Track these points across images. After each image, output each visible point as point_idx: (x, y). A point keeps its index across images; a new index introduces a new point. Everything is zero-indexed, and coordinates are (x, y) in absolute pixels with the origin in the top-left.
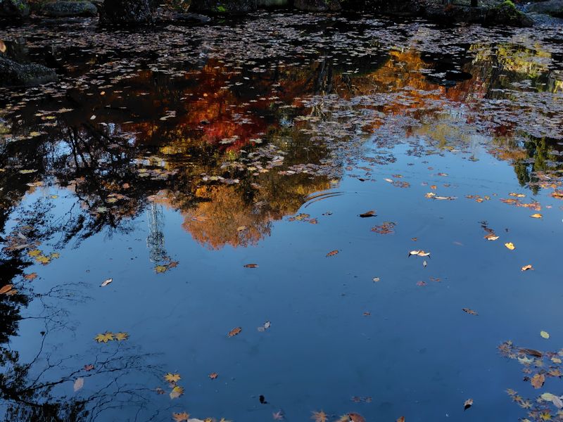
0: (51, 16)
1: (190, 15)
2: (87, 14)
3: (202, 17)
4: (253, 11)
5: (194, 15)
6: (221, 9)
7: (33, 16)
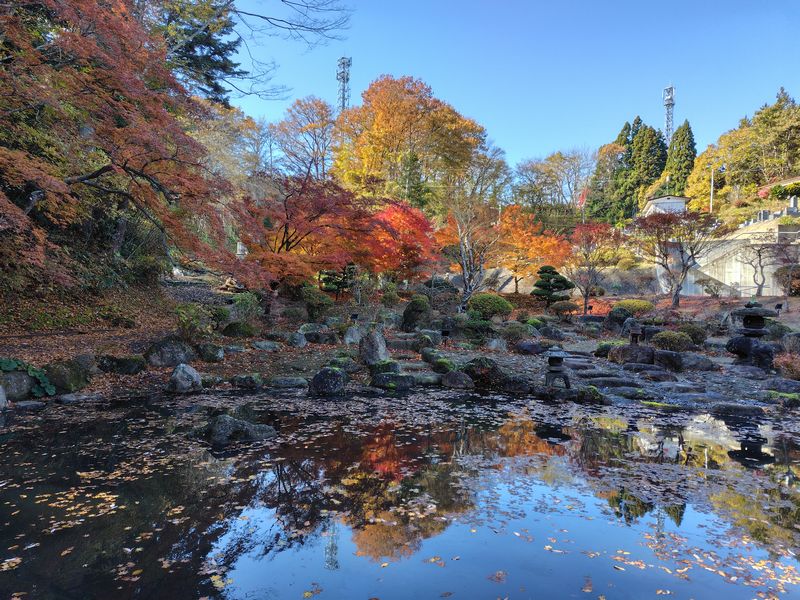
0: (276, 387)
1: (371, 388)
2: (301, 386)
3: (379, 390)
4: (413, 386)
5: (373, 389)
6: (392, 385)
7: (265, 387)
